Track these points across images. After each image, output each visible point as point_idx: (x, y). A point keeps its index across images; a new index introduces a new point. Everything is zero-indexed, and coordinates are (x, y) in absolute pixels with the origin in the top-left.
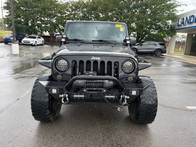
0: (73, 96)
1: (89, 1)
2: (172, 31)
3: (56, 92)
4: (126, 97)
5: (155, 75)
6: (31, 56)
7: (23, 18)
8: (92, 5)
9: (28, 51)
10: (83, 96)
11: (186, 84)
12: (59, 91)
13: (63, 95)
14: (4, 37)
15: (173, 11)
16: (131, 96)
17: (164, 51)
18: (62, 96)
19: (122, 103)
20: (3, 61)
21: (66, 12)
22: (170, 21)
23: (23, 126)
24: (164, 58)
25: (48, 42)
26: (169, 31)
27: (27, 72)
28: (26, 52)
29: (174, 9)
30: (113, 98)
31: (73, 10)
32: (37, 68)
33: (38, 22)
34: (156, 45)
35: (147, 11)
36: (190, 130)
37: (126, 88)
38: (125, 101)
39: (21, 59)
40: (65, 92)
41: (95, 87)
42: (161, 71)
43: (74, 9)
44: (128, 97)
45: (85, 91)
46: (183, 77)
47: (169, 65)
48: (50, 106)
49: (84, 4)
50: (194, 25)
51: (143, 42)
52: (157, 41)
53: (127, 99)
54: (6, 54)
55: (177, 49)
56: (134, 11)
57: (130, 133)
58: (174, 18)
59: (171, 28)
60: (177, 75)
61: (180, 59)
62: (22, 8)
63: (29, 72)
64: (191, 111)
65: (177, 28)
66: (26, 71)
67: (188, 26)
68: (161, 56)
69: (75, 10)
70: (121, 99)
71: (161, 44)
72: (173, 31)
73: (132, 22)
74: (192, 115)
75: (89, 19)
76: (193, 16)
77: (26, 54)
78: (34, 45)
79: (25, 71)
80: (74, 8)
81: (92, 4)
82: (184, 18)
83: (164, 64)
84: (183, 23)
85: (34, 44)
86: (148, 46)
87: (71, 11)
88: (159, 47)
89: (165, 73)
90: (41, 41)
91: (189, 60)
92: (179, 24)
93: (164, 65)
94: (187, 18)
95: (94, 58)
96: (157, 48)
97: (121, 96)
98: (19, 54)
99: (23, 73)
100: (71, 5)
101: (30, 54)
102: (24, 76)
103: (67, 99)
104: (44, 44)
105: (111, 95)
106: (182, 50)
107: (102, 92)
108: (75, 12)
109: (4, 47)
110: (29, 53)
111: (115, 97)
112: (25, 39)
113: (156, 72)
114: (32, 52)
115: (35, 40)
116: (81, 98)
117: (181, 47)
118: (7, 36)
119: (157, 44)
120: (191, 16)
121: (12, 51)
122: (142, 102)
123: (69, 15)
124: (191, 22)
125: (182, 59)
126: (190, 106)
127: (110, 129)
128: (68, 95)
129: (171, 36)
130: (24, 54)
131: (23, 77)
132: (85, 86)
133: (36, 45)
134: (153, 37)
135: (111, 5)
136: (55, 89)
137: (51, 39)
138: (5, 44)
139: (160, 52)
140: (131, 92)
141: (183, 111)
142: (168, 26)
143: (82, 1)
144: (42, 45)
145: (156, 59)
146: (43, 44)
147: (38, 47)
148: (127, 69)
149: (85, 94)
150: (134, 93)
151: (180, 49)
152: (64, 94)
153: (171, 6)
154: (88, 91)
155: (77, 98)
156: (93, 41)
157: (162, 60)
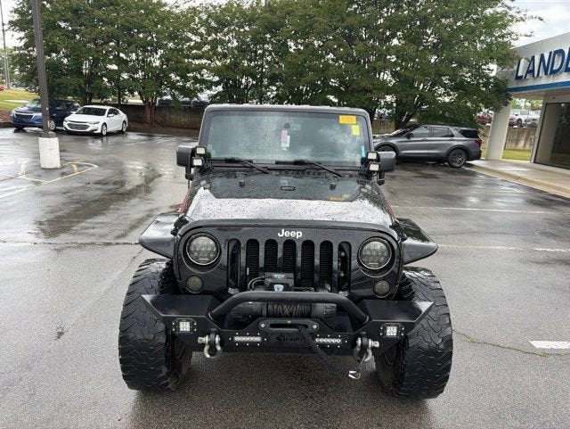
0: (233, 339)
1: (257, 4)
2: (500, 94)
3: (188, 330)
4: (371, 343)
5: (446, 234)
6: (95, 172)
7: (66, 56)
8: (266, 18)
9: (85, 157)
10: (258, 339)
11: (534, 266)
12: (198, 327)
13: (207, 337)
14: (14, 112)
15: (503, 36)
16: (385, 340)
17: (473, 155)
18: (206, 339)
19: (362, 358)
20: (16, 192)
21: (190, 35)
22: (493, 66)
23: (95, 403)
24: (473, 174)
25: (138, 122)
26: (489, 96)
27: (89, 228)
28: (80, 158)
29: (504, 32)
30: (336, 344)
31: (210, 30)
32: (116, 215)
33: (109, 66)
34: (452, 136)
35: (427, 35)
36: (539, 416)
37: (370, 319)
38: (367, 354)
39: (68, 185)
40: (212, 329)
41: (291, 316)
42: (465, 222)
43: (213, 28)
44: (377, 344)
45: (263, 325)
46: (525, 240)
47: (486, 199)
48: (169, 354)
49: (243, 13)
50: (564, 78)
51: (415, 126)
52: (455, 123)
53: (373, 349)
54: (23, 168)
55: (513, 145)
56: (388, 34)
57: (379, 425)
58: (506, 56)
59: (496, 85)
60: (509, 234)
61: (519, 178)
62: (63, 25)
63: (93, 228)
64: (545, 354)
65: (515, 86)
66: (87, 225)
67: (544, 80)
68: (467, 169)
69: (216, 31)
70: (358, 349)
71: (464, 133)
72: (503, 95)
73: (384, 69)
74: (547, 369)
75: (256, 56)
76: (561, 52)
77: (79, 166)
78: (100, 136)
79: (83, 224)
80: (213, 24)
81: (267, 15)
82: (533, 58)
83: (474, 196)
84: (530, 71)
85: (99, 131)
86: (429, 139)
87: (204, 32)
88: (460, 141)
89: (475, 229)
90: (117, 121)
91: (547, 183)
92: (520, 74)
93: (473, 200)
94: (542, 56)
95: (285, 234)
96: (456, 143)
97: (357, 339)
98: (59, 166)
99: (76, 233)
100: (204, 17)
101: (91, 165)
102: (82, 242)
103: (219, 348)
104: (127, 130)
105: (331, 337)
106: (528, 147)
107: (309, 330)
108: (216, 35)
109: (14, 142)
110: (88, 164)
111: (343, 341)
112: (74, 117)
113: (450, 225)
114: (95, 158)
115: (102, 119)
116: (253, 344)
117: (524, 138)
118: (21, 109)
119: (455, 132)
120: (556, 52)
121: (39, 158)
122: (410, 346)
123: (198, 46)
124: (554, 68)
125: (525, 180)
126: (541, 338)
127: (325, 411)
128: (220, 337)
129: (497, 109)
130: (75, 168)
131: (81, 246)
132: (265, 312)
133: (104, 133)
134: (444, 112)
135: (321, 20)
136: (187, 321)
137: (149, 116)
138: (16, 131)
139: (464, 156)
140: (385, 329)
141: (522, 354)
142: (489, 78)
143: (238, 5)
144: (120, 133)
145: (452, 178)
146: (124, 130)
147: (112, 140)
148: (373, 262)
149: (264, 334)
150: (392, 331)
151: (521, 144)
152: (209, 334)
153: (497, 21)
154: (272, 326)
155: (242, 344)
156: (277, 163)
157: (467, 183)
